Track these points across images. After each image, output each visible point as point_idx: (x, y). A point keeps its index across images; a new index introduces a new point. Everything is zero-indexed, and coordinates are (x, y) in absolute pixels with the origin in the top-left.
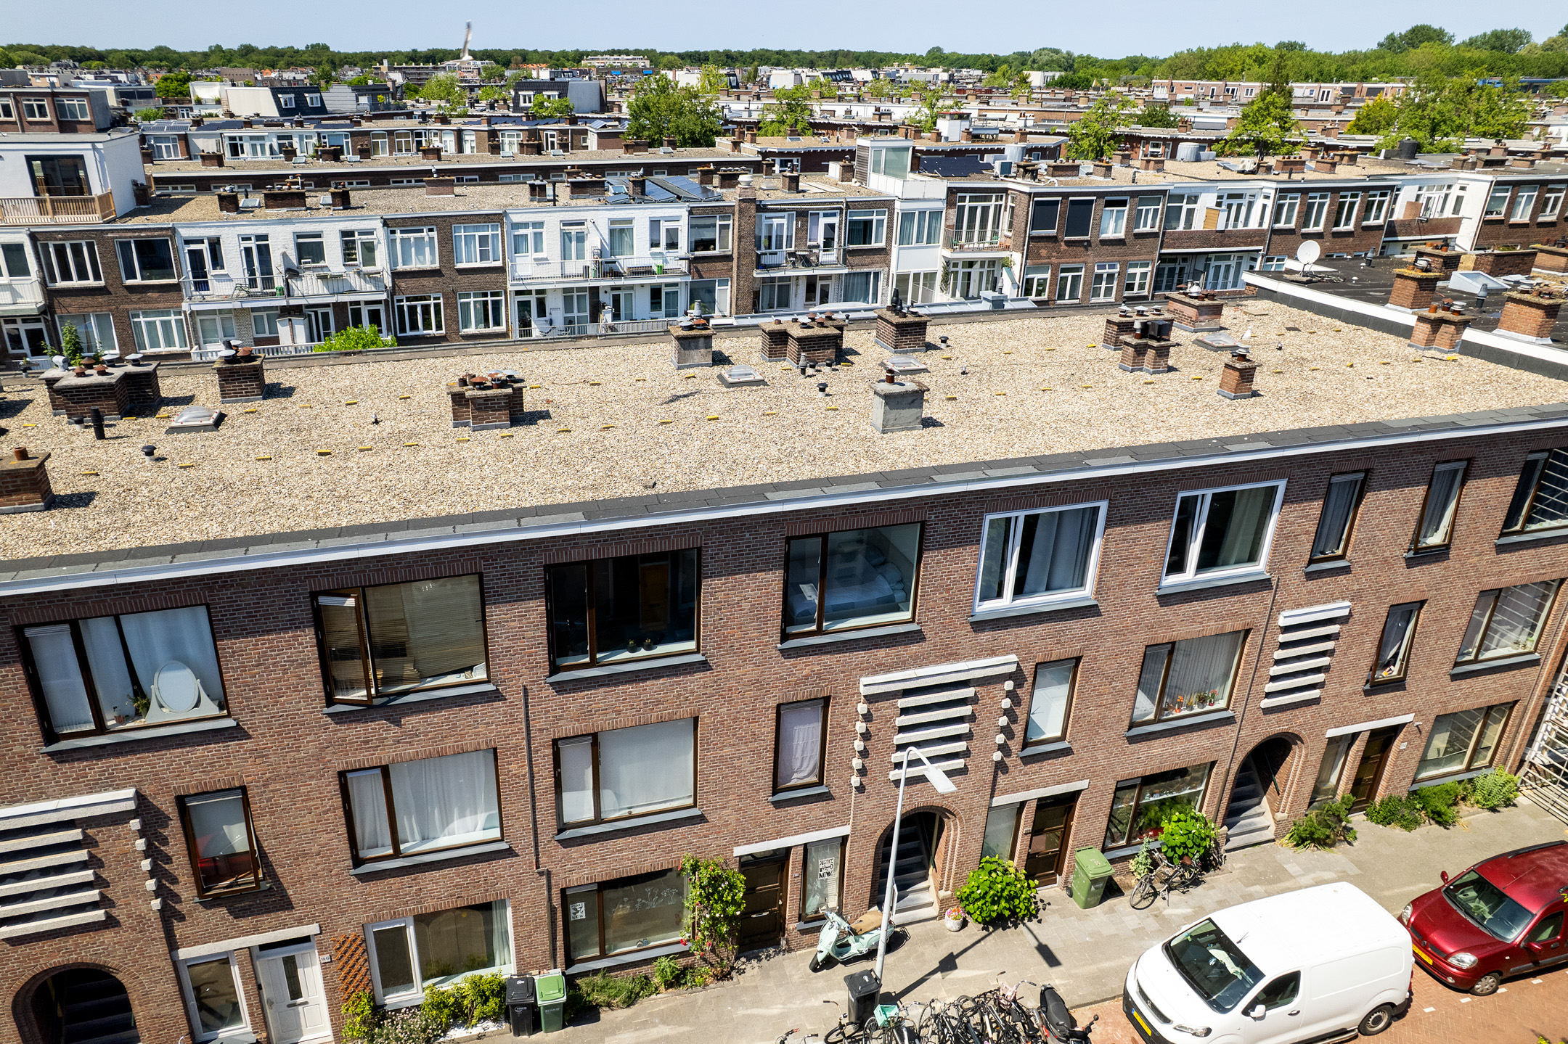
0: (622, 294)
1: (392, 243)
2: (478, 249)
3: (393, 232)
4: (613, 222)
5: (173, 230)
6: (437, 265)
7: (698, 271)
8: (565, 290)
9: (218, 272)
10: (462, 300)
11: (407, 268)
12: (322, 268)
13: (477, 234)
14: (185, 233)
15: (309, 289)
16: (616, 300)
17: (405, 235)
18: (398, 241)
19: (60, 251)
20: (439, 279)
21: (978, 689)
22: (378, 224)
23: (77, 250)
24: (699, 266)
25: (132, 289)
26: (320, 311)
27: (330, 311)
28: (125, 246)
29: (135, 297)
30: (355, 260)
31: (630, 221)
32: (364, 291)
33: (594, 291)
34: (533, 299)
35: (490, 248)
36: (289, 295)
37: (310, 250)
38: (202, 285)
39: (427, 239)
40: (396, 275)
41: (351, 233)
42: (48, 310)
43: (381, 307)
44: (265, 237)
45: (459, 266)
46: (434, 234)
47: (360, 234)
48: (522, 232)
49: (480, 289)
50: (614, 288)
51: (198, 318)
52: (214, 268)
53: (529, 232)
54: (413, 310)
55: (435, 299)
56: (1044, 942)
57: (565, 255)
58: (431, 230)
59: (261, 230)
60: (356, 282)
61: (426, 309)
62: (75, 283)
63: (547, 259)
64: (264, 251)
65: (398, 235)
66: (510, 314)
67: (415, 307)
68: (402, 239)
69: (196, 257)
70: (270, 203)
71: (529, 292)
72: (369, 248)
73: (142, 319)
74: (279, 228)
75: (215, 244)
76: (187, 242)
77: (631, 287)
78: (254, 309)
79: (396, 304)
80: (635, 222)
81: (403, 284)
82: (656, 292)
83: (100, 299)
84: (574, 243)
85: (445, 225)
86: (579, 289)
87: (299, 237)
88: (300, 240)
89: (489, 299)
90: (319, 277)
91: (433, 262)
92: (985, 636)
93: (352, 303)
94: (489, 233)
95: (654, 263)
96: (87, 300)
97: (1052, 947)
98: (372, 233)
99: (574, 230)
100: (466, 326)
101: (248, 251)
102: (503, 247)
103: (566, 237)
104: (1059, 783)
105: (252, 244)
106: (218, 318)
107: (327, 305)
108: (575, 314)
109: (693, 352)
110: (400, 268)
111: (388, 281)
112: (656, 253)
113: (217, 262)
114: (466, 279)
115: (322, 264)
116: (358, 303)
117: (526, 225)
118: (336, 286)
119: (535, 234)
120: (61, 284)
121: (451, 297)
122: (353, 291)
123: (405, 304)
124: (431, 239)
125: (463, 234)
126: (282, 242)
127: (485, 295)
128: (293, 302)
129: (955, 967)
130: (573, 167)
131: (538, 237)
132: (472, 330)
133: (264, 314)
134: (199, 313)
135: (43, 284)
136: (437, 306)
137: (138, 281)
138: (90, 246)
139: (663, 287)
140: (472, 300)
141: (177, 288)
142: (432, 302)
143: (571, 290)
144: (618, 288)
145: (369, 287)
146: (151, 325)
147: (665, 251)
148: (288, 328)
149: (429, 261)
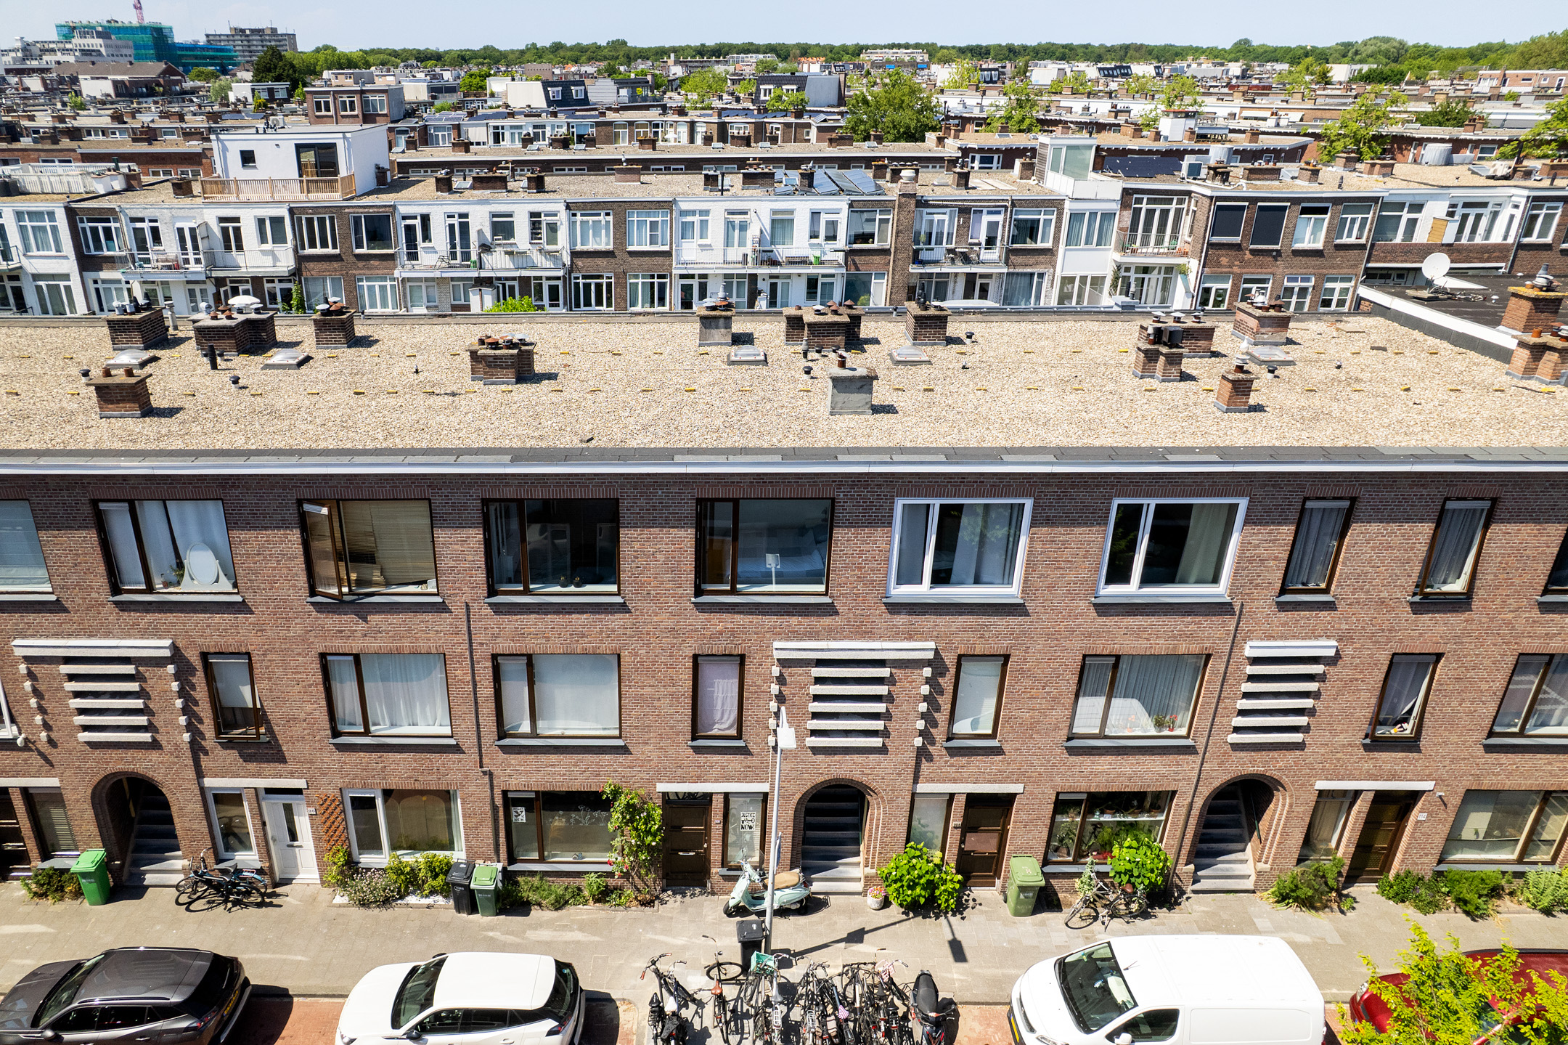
0: (779, 282)
1: (572, 225)
2: (648, 233)
3: (574, 215)
4: (775, 212)
5: (394, 207)
6: (611, 247)
7: (855, 264)
8: (726, 276)
9: (427, 244)
10: (632, 281)
11: (585, 248)
12: (511, 244)
13: (649, 219)
14: (403, 210)
15: (498, 263)
16: (774, 287)
17: (585, 218)
18: (578, 223)
19: (310, 221)
20: (612, 260)
21: (894, 671)
22: (562, 207)
23: (322, 221)
24: (857, 258)
25: (359, 257)
26: (508, 283)
27: (516, 284)
28: (357, 221)
29: (361, 264)
30: (540, 239)
31: (791, 212)
32: (544, 268)
33: (753, 278)
34: (695, 283)
35: (659, 233)
36: (481, 268)
37: (503, 228)
38: (413, 256)
39: (603, 222)
40: (575, 254)
41: (538, 215)
42: (296, 273)
43: (560, 283)
44: (465, 216)
45: (630, 248)
46: (610, 218)
47: (546, 215)
48: (689, 219)
49: (647, 271)
50: (772, 276)
51: (408, 284)
52: (424, 241)
53: (696, 219)
54: (587, 286)
55: (608, 278)
56: (959, 937)
57: (728, 242)
58: (608, 214)
59: (463, 209)
60: (538, 259)
61: (599, 286)
62: (319, 251)
63: (710, 245)
64: (465, 227)
65: (579, 218)
66: (674, 295)
67: (590, 284)
68: (582, 222)
69: (410, 230)
70: (477, 185)
71: (692, 276)
72: (553, 228)
73: (365, 283)
74: (478, 207)
75: (425, 219)
76: (404, 218)
77: (789, 276)
78: (453, 279)
79: (573, 281)
80: (796, 213)
81: (580, 263)
82: (812, 283)
83: (335, 265)
84: (737, 231)
85: (620, 210)
86: (739, 276)
87: (494, 216)
88: (495, 219)
89: (656, 280)
90: (506, 253)
91: (607, 244)
92: (901, 620)
93: (536, 278)
94: (659, 219)
95: (812, 254)
96: (325, 265)
97: (964, 945)
98: (556, 215)
99: (737, 219)
100: (633, 304)
101: (452, 227)
102: (671, 232)
103: (730, 225)
104: (989, 782)
105: (455, 221)
106: (423, 285)
107: (514, 279)
108: (734, 300)
109: (714, 331)
110: (579, 248)
111: (567, 259)
112: (814, 244)
113: (426, 237)
114: (635, 261)
115: (512, 241)
116: (540, 278)
117: (693, 213)
118: (520, 261)
119: (701, 221)
120: (308, 251)
121: (622, 276)
122: (534, 267)
123: (581, 281)
124: (608, 222)
125: (635, 219)
126: (480, 222)
127: (652, 277)
128: (483, 274)
129: (861, 941)
130: (755, 159)
131: (704, 224)
132: (638, 309)
133: (461, 283)
134: (409, 279)
135: (296, 251)
136: (609, 285)
137: (364, 251)
138: (332, 219)
139: (820, 277)
140: (640, 281)
141: (391, 257)
142: (604, 281)
143: (731, 276)
144: (776, 277)
145: (549, 264)
146: (371, 288)
147: (823, 243)
148: (478, 297)
149: (603, 242)
